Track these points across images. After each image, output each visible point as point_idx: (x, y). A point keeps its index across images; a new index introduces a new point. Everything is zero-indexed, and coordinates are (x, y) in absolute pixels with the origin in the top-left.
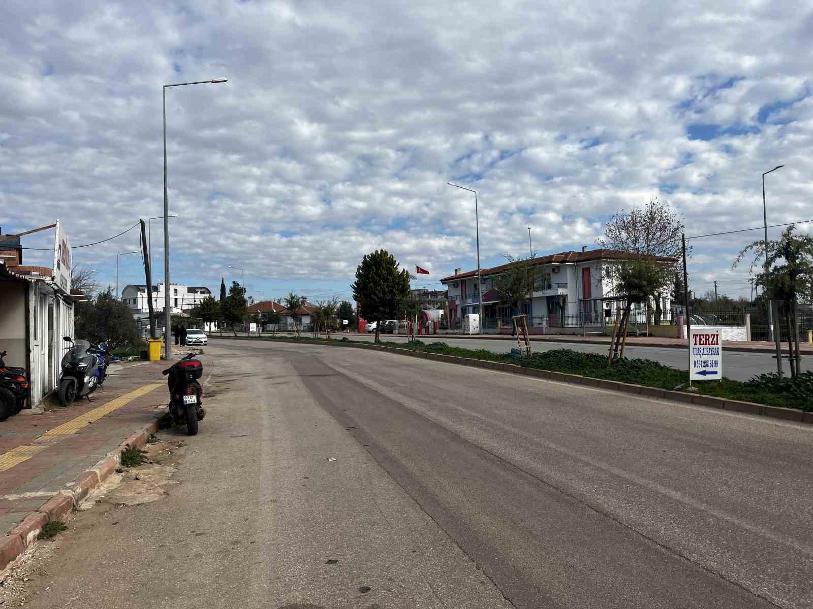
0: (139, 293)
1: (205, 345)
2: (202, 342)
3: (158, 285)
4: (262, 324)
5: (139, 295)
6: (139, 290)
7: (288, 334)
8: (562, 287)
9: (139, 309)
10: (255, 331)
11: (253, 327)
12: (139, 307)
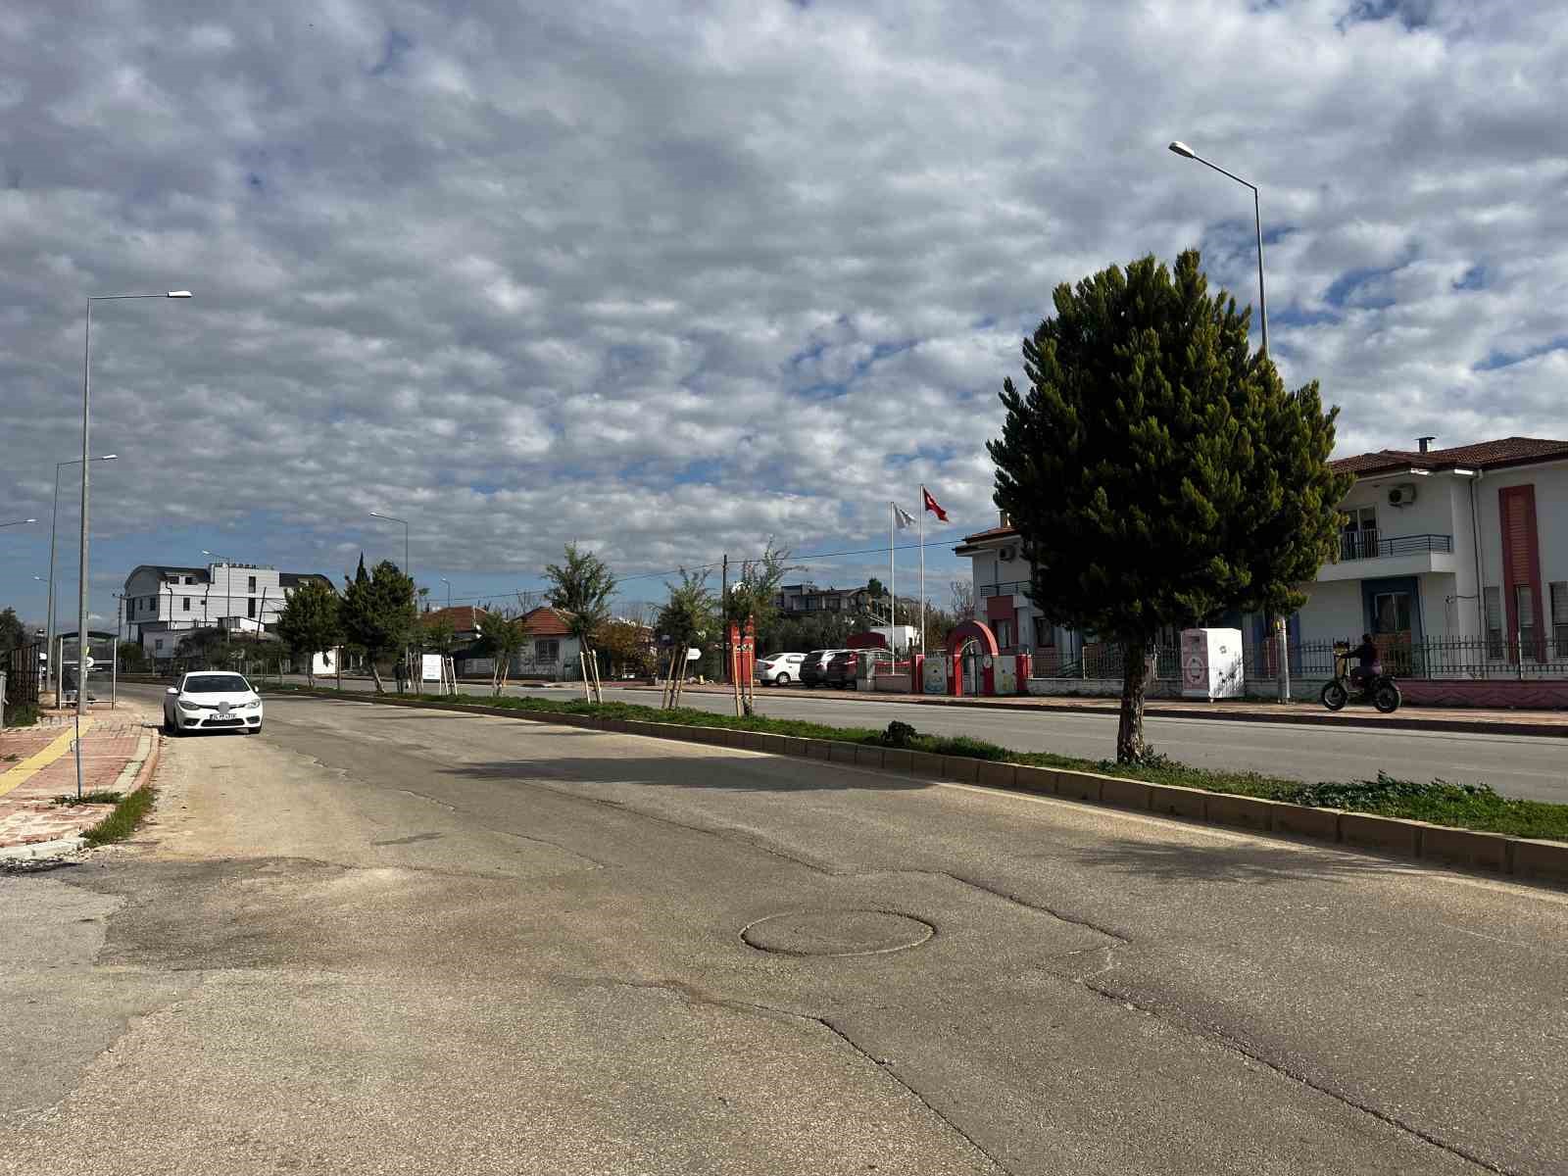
0: (163, 584)
1: (253, 731)
2: (240, 721)
3: (210, 569)
4: (459, 659)
5: (163, 591)
6: (165, 579)
7: (525, 685)
8: (1439, 549)
9: (162, 622)
10: (438, 676)
11: (432, 666)
12: (163, 618)
